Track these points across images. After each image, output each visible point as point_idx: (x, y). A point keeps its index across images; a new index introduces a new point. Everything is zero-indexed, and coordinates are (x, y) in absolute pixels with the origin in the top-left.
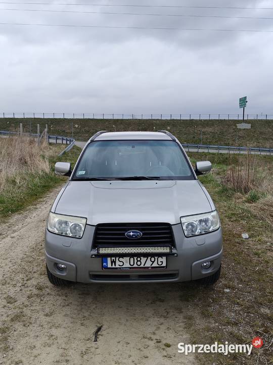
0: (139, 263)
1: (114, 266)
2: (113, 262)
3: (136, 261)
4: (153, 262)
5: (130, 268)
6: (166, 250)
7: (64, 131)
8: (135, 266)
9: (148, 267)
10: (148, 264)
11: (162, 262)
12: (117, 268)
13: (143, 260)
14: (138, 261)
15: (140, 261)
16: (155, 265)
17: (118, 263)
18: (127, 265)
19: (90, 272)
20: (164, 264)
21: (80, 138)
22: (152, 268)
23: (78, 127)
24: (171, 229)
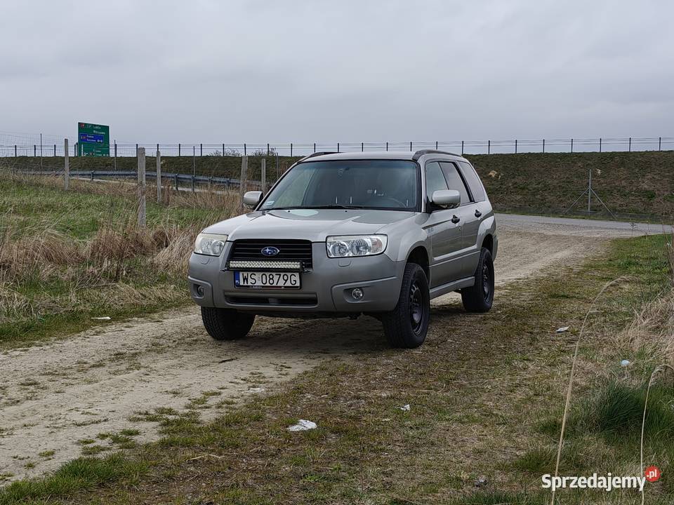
0: (271, 281)
1: (246, 284)
2: (245, 279)
3: (268, 279)
4: (286, 281)
5: (263, 287)
6: (296, 265)
8: (268, 284)
9: (281, 287)
10: (281, 283)
11: (295, 281)
12: (248, 286)
13: (276, 277)
14: (270, 279)
15: (272, 279)
16: (288, 284)
17: (250, 281)
18: (259, 283)
19: (225, 291)
20: (298, 284)
22: (285, 287)
23: (497, 176)
24: (311, 247)
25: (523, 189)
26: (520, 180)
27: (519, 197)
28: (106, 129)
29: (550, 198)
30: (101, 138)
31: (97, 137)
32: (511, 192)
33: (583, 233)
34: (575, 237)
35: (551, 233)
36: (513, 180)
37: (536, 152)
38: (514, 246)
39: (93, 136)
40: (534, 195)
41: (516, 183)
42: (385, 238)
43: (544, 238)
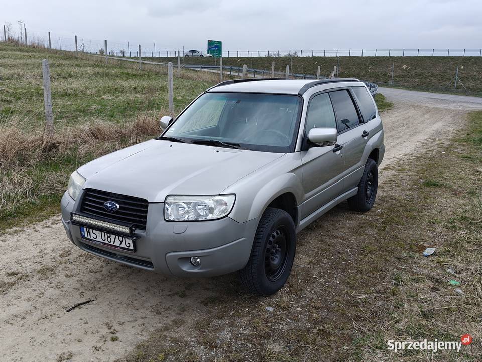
0: (109, 240)
1: (89, 237)
2: (89, 233)
3: (106, 237)
4: (121, 242)
5: (103, 243)
6: (127, 230)
7: (386, 74)
8: (106, 242)
9: (117, 247)
10: (117, 243)
11: (129, 244)
12: (92, 240)
13: (113, 237)
14: (108, 237)
15: (110, 237)
16: (123, 245)
17: (92, 235)
18: (99, 239)
20: (131, 247)
21: (405, 84)
22: (121, 248)
23: (407, 68)
24: (147, 207)
25: (420, 75)
26: (419, 71)
27: (417, 80)
28: (220, 43)
29: (434, 81)
30: (218, 47)
31: (216, 47)
32: (413, 77)
33: (451, 106)
34: (446, 109)
35: (432, 106)
36: (415, 71)
37: (429, 56)
38: (409, 117)
39: (215, 46)
40: (425, 79)
41: (416, 72)
42: (234, 197)
43: (428, 110)
